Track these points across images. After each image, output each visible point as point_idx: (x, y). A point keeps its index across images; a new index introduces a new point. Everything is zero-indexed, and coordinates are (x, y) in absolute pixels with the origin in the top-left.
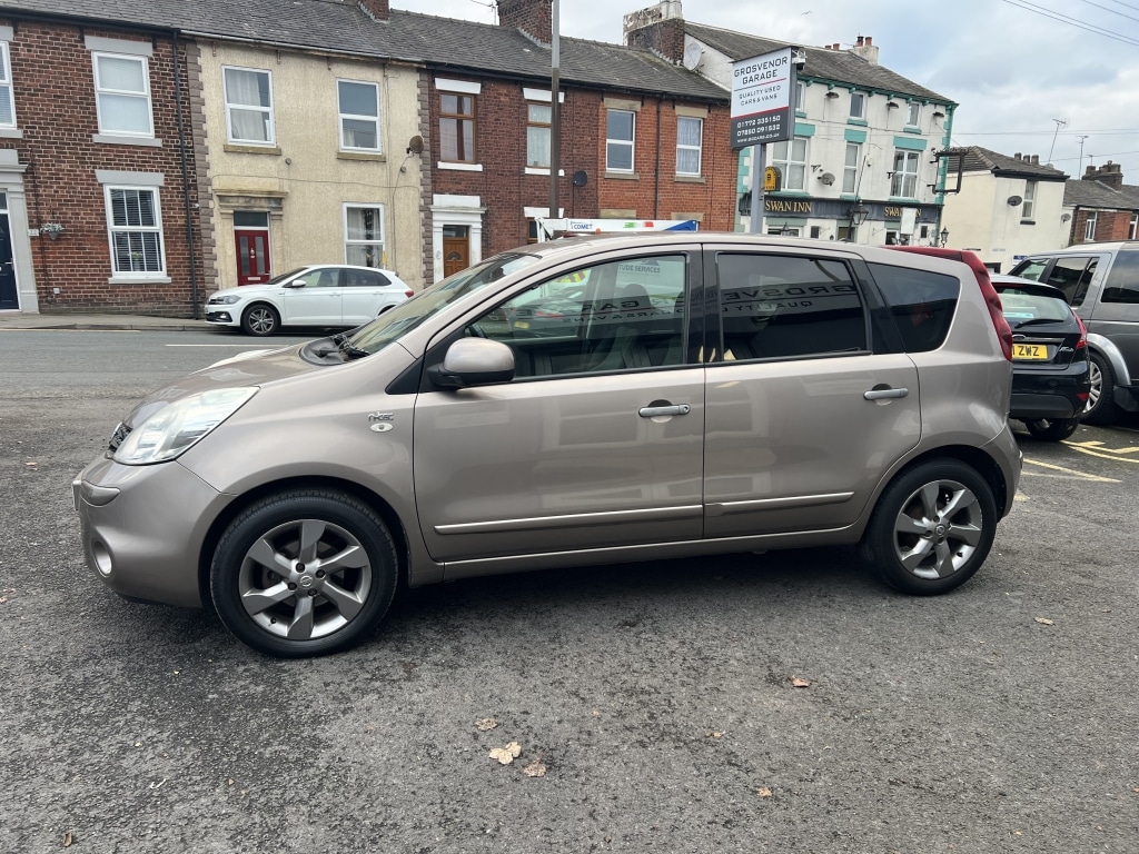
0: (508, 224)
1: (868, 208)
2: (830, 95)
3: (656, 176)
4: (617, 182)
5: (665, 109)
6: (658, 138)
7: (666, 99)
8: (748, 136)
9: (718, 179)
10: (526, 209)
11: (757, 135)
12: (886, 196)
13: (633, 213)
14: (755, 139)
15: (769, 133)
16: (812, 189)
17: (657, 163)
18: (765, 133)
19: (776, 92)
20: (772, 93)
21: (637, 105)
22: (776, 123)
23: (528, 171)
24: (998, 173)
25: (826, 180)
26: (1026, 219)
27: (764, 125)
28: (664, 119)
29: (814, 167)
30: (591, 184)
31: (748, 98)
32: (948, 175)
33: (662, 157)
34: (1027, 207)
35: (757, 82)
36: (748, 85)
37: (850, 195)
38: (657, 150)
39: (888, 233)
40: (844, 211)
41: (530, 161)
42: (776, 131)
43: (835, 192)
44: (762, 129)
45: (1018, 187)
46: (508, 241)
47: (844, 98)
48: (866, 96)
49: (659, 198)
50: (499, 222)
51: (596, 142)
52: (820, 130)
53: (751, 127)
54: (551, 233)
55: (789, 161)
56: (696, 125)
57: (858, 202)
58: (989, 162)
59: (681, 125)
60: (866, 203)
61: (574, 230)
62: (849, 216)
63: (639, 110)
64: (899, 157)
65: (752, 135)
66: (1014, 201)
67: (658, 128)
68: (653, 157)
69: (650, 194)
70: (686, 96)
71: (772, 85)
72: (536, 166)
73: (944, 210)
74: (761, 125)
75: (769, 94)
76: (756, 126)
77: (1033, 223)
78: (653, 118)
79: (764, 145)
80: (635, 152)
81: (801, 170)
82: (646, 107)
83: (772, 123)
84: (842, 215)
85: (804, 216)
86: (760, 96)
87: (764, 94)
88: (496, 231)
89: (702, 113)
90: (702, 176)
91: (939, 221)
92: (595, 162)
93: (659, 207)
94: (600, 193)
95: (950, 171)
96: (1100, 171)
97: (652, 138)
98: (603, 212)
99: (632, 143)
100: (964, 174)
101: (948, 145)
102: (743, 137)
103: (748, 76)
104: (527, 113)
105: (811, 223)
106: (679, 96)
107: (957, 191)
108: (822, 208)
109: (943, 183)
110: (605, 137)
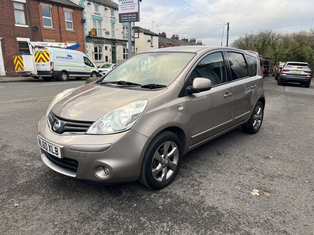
0: (11, 43)
1: (118, 42)
2: (106, 9)
3: (60, 29)
4: (48, 30)
5: (60, 8)
6: (59, 17)
7: (60, 5)
8: (125, 19)
9: (79, 32)
10: (17, 38)
11: (128, 19)
12: (122, 39)
13: (54, 40)
14: (127, 20)
15: (132, 19)
16: (104, 36)
17: (60, 25)
18: (131, 19)
19: (134, 7)
20: (132, 8)
21: (51, 6)
22: (134, 16)
23: (16, 25)
24: (145, 34)
25: (107, 33)
26: (152, 45)
27: (130, 17)
28: (60, 11)
29: (104, 29)
30: (39, 30)
31: (124, 8)
32: (135, 33)
33: (61, 23)
34: (152, 43)
35: (127, 4)
36: (124, 4)
37: (113, 38)
38: (59, 21)
39: (123, 49)
40: (113, 42)
41: (16, 22)
42: (135, 19)
43: (110, 37)
44: (130, 18)
45: (149, 37)
46: (12, 49)
47: (109, 10)
48: (114, 10)
49: (62, 36)
50: (8, 42)
51: (39, 17)
52: (104, 19)
53: (126, 17)
54: (34, 46)
55: (97, 27)
56: (70, 14)
57: (116, 40)
58: (142, 31)
59: (65, 14)
60: (118, 40)
61: (42, 45)
62: (114, 44)
63: (52, 8)
64: (124, 28)
65: (126, 19)
66: (149, 41)
67: (59, 14)
68: (58, 23)
69: (59, 35)
70: (66, 5)
71: (132, 5)
72: (18, 23)
73: (135, 42)
74: (129, 17)
75: (131, 8)
76: (128, 17)
77: (153, 47)
78: (57, 11)
79: (130, 22)
80: (52, 21)
81: (100, 30)
82: (54, 7)
83: (133, 16)
84: (112, 43)
85: (103, 43)
86: (128, 8)
87: (129, 8)
88: (7, 46)
89: (72, 11)
90: (74, 30)
91: (134, 45)
92: (39, 23)
93: (62, 39)
94: (43, 34)
95: (136, 32)
96: (162, 34)
97: (57, 17)
98: (45, 40)
99: (51, 18)
100: (139, 33)
101: (134, 25)
102: (124, 19)
103: (124, 2)
104: (13, 5)
105: (105, 45)
106: (64, 4)
107: (138, 38)
108: (107, 41)
109: (134, 36)
110: (42, 15)
